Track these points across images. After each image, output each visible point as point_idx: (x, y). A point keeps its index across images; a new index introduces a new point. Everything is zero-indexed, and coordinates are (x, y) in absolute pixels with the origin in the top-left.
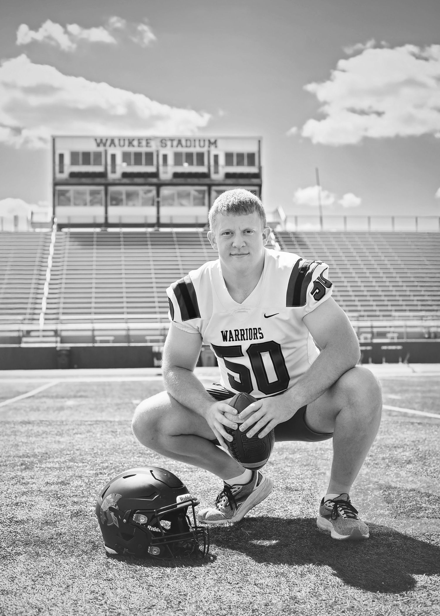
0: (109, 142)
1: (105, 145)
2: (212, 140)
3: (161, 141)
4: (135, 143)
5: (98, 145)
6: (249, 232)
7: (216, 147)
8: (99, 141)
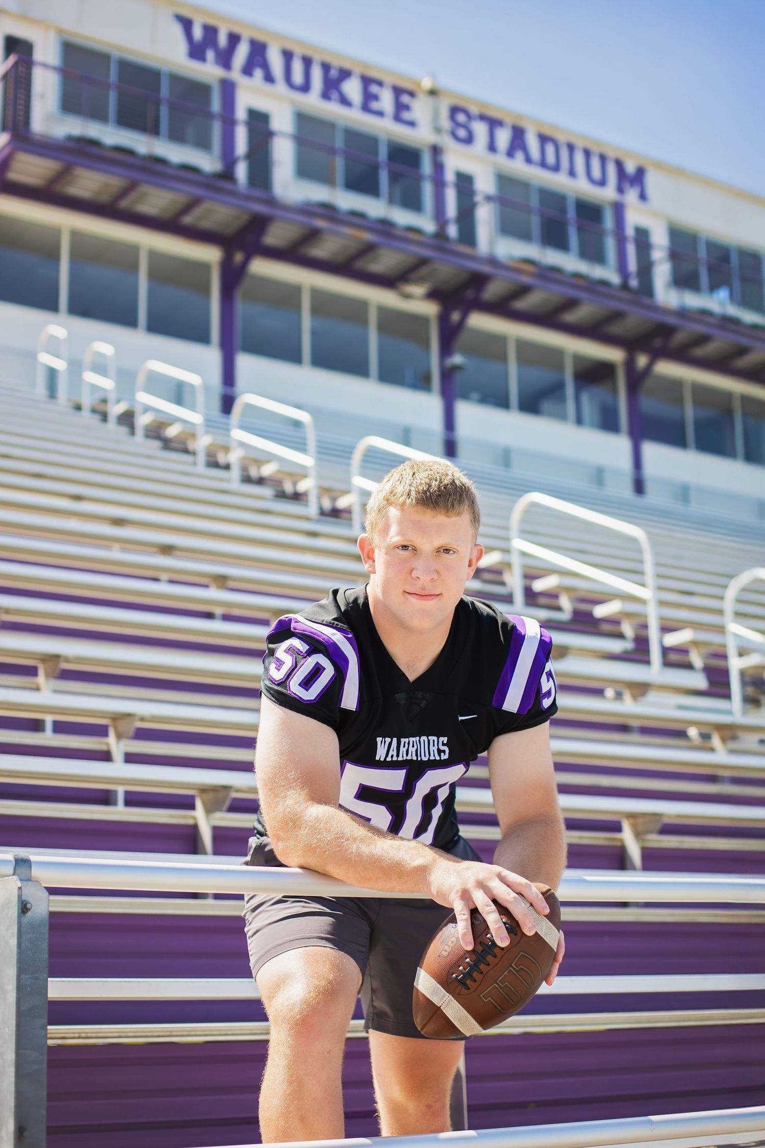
0: (242, 53)
1: (225, 59)
2: (630, 168)
3: (454, 110)
4: (352, 89)
5: (197, 52)
6: (447, 551)
7: (643, 197)
8: (198, 33)
